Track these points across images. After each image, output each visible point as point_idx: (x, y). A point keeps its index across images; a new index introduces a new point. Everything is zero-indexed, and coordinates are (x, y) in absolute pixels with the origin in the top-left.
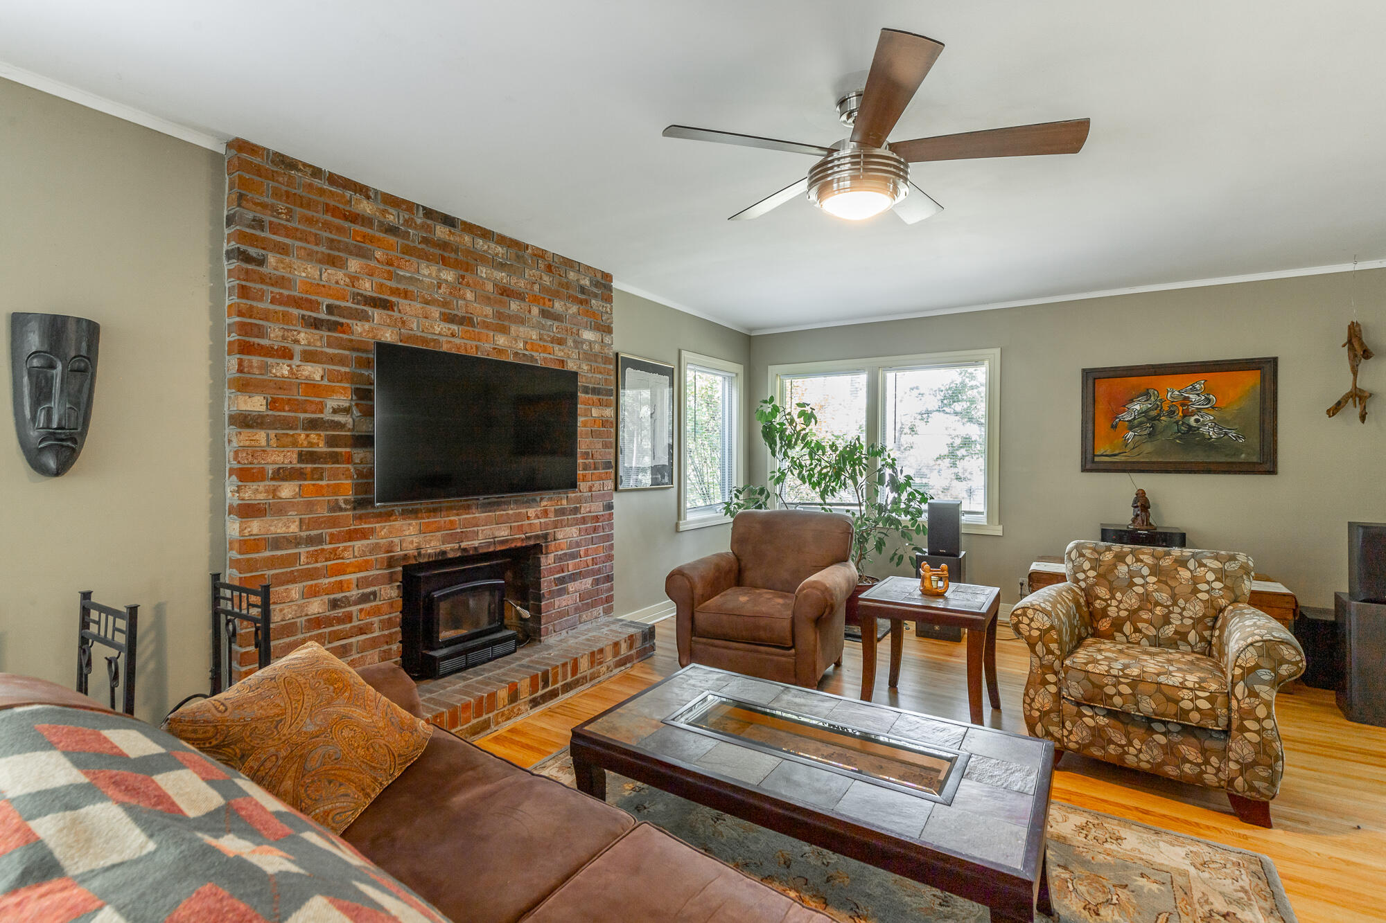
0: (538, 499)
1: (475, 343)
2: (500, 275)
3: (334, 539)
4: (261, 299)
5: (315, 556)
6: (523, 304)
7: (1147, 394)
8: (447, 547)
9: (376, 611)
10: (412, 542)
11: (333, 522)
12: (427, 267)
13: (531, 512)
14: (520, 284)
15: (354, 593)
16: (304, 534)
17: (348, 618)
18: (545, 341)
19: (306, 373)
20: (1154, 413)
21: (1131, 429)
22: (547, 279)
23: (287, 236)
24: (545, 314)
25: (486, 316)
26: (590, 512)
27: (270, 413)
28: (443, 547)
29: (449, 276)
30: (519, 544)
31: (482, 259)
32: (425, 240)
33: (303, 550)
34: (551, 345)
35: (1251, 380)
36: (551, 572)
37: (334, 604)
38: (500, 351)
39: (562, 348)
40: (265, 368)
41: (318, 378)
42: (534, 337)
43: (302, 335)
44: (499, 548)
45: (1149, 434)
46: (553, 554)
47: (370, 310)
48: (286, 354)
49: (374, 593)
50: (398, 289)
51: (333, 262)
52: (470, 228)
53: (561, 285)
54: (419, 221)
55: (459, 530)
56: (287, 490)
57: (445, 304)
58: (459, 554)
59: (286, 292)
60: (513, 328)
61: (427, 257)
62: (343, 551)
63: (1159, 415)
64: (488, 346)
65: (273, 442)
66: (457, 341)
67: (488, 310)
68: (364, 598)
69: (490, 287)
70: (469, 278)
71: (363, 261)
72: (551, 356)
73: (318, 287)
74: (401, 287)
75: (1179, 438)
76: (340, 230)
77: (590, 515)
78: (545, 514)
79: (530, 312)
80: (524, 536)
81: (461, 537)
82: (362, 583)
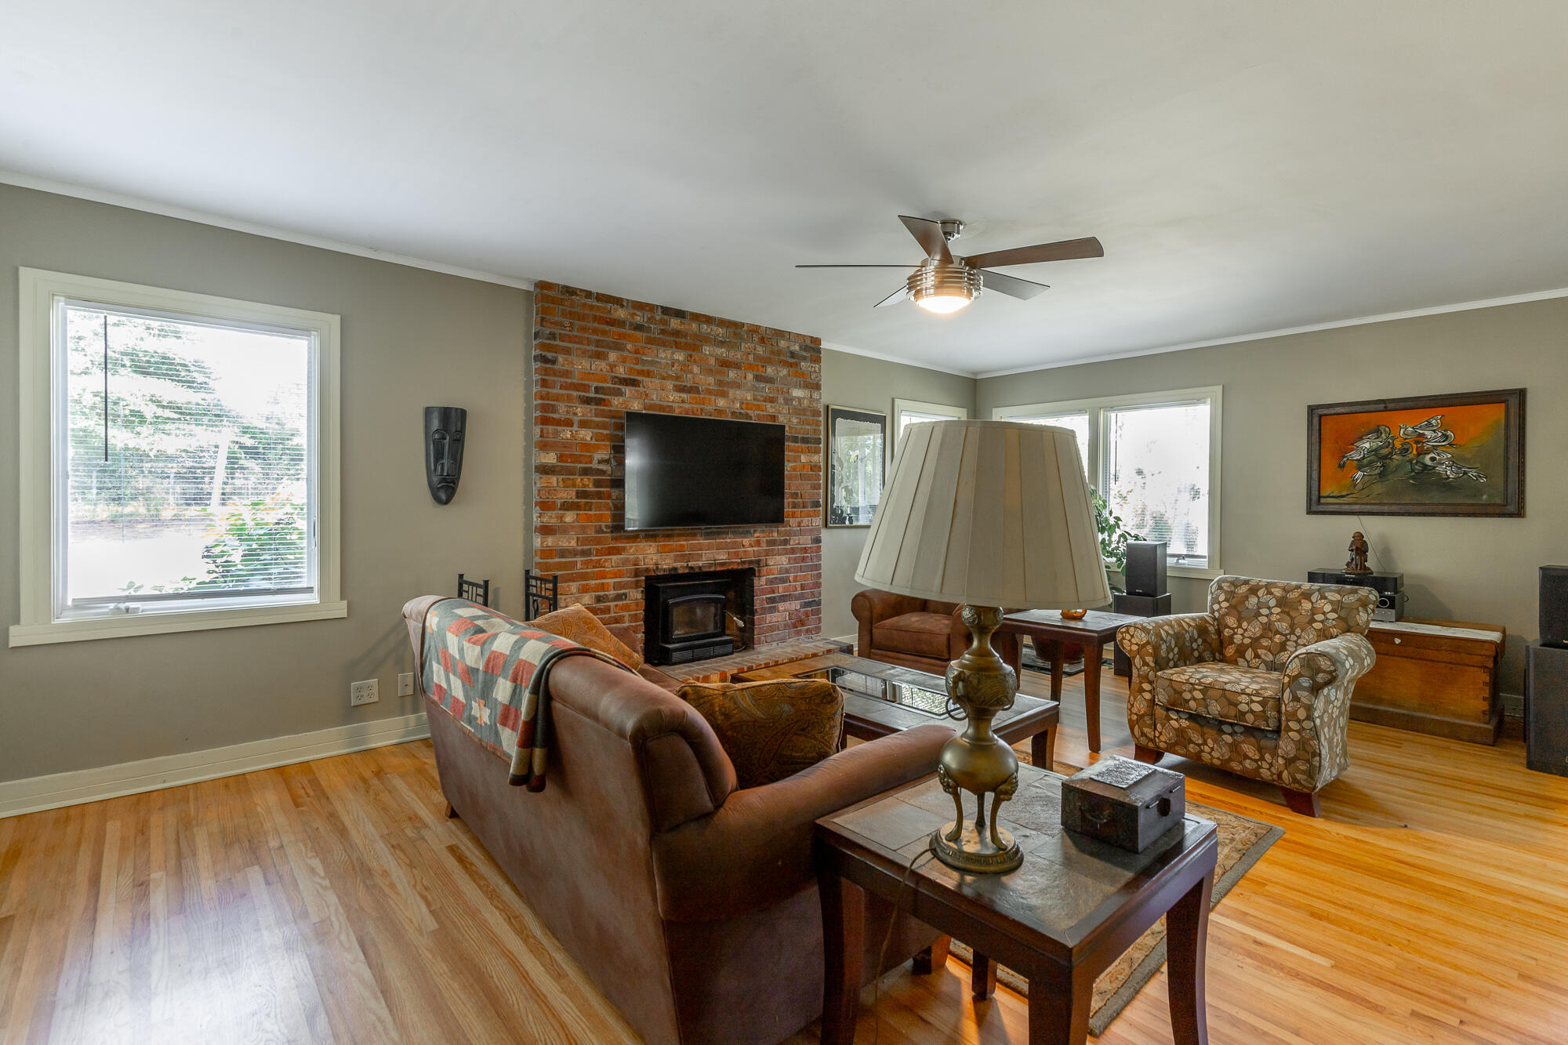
0: (752, 530)
1: (700, 406)
2: (721, 351)
3: (599, 553)
4: (554, 388)
5: (586, 564)
6: (739, 372)
7: (1377, 431)
8: (678, 565)
9: (626, 608)
10: (652, 559)
11: (598, 541)
12: (664, 351)
13: (746, 541)
14: (738, 356)
15: (612, 593)
16: (579, 548)
17: (608, 610)
18: (759, 400)
19: (581, 436)
20: (1385, 451)
21: (1359, 468)
22: (760, 350)
23: (570, 342)
24: (758, 378)
25: (709, 384)
26: (799, 544)
27: (559, 464)
28: (675, 565)
29: (680, 356)
30: (735, 567)
31: (706, 339)
32: (663, 332)
33: (579, 559)
34: (764, 404)
35: (1495, 414)
36: (763, 592)
37: (599, 599)
38: (720, 411)
39: (773, 405)
40: (556, 433)
41: (589, 439)
42: (749, 398)
43: (579, 409)
44: (719, 569)
45: (1379, 474)
46: (765, 578)
47: (623, 388)
48: (569, 423)
49: (625, 594)
50: (643, 370)
51: (599, 356)
52: (697, 317)
53: (772, 352)
54: (658, 318)
55: (687, 552)
56: (569, 517)
57: (677, 378)
58: (687, 571)
59: (569, 381)
60: (731, 392)
61: (664, 344)
62: (604, 562)
63: (1391, 453)
64: (710, 408)
65: (561, 484)
66: (686, 406)
67: (711, 380)
68: (619, 597)
69: (712, 361)
70: (696, 356)
71: (619, 353)
72: (765, 413)
73: (588, 375)
74: (645, 368)
75: (1413, 478)
76: (604, 333)
77: (799, 546)
78: (758, 543)
79: (745, 378)
80: (739, 560)
81: (689, 558)
82: (617, 586)
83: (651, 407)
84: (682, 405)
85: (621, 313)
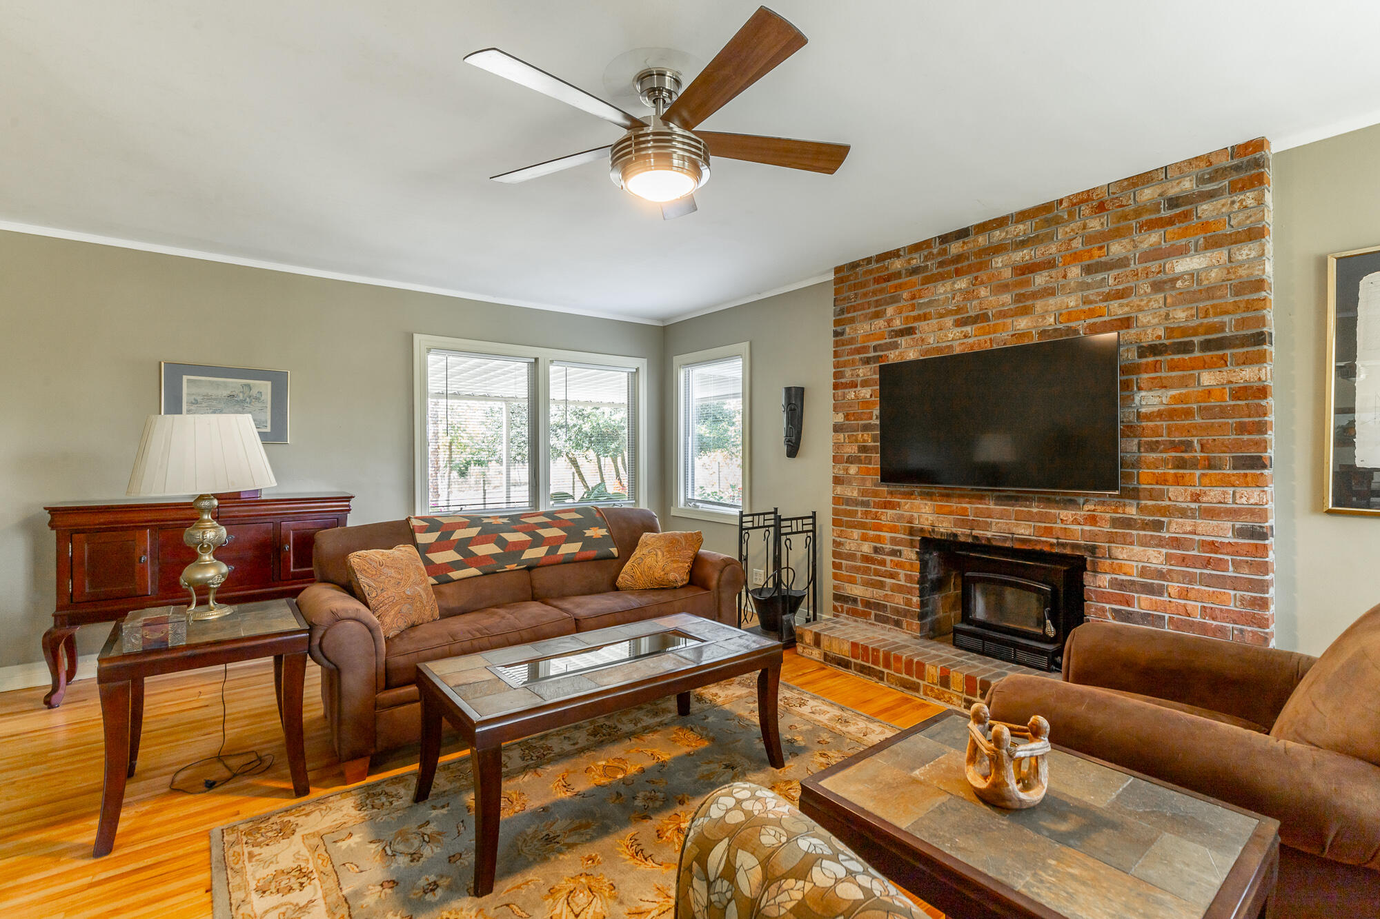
0: (1081, 500)
1: (988, 336)
2: (1023, 256)
3: (877, 505)
4: (842, 356)
5: (866, 514)
6: (1053, 272)
8: (959, 531)
10: (927, 519)
11: (876, 494)
12: (943, 285)
13: (1067, 514)
14: (1051, 250)
15: (888, 547)
16: (860, 499)
17: (883, 563)
18: (1091, 302)
19: (862, 395)
22: (1095, 225)
23: (855, 311)
24: (1088, 270)
25: (1003, 305)
26: (1196, 533)
27: (846, 422)
28: (954, 530)
29: (962, 284)
30: (1046, 549)
31: (997, 249)
32: (941, 264)
33: (859, 509)
34: (1105, 304)
36: (1104, 597)
37: (876, 550)
38: (1022, 335)
39: (1123, 301)
40: (844, 396)
41: (868, 397)
42: (1072, 304)
43: (861, 371)
46: (1108, 577)
47: (899, 340)
48: (853, 385)
49: (900, 551)
50: (919, 315)
51: (877, 315)
52: (983, 228)
53: (1122, 218)
54: (935, 251)
55: (971, 518)
56: (853, 469)
57: (959, 310)
58: (970, 540)
59: (853, 347)
60: (1040, 304)
61: (941, 277)
62: (881, 514)
64: (1005, 335)
65: (847, 440)
66: (970, 341)
67: (1006, 298)
68: (894, 553)
69: (1007, 273)
70: (983, 275)
71: (895, 306)
72: (1106, 318)
73: (868, 337)
74: (921, 312)
77: (1197, 538)
78: (1092, 520)
79: (1065, 277)
80: (1055, 541)
81: (972, 525)
82: (894, 541)
83: (927, 351)
84: (965, 341)
85: (897, 264)
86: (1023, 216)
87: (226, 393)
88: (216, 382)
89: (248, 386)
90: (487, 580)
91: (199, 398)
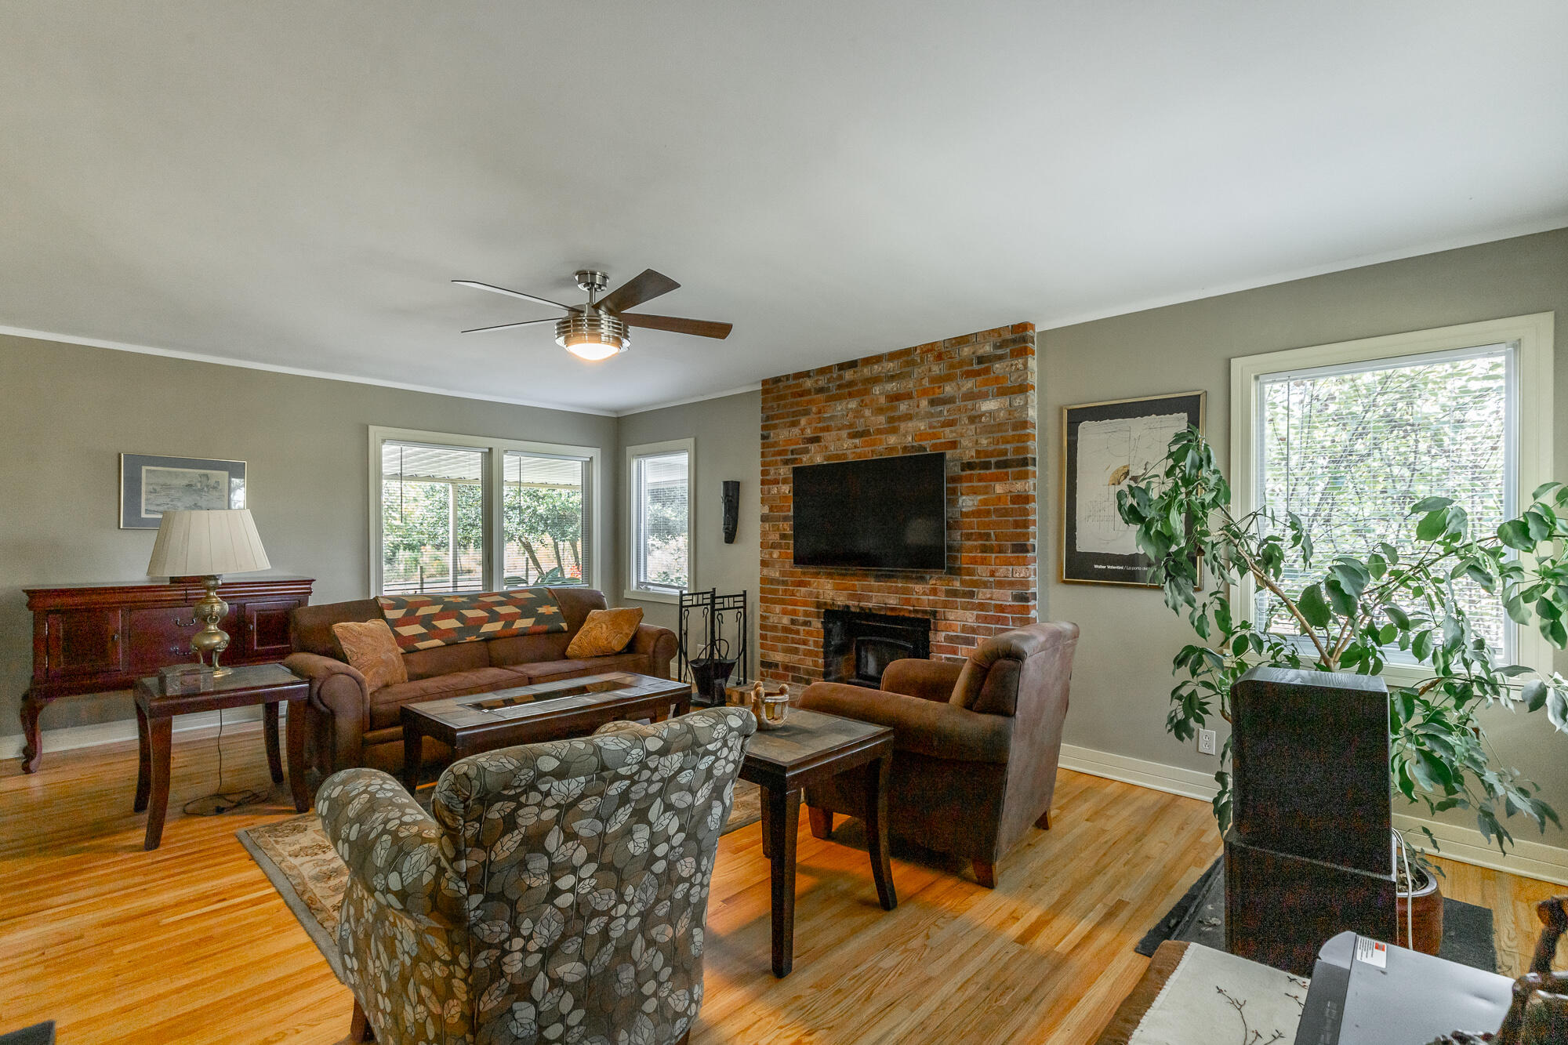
0: (928, 577)
1: (870, 448)
2: (892, 387)
3: (793, 584)
4: (768, 457)
5: (785, 591)
6: (911, 402)
8: (850, 603)
9: (809, 633)
10: (829, 595)
11: (792, 574)
12: (840, 404)
13: (919, 588)
14: (909, 385)
15: (801, 619)
16: (781, 578)
17: (797, 632)
18: (935, 427)
19: (782, 490)
22: (936, 369)
23: (777, 419)
24: (932, 403)
25: (880, 424)
26: (991, 599)
27: (771, 513)
28: (848, 603)
29: (853, 404)
30: (907, 615)
31: (876, 380)
32: (839, 387)
33: (780, 587)
34: (942, 429)
36: (941, 648)
37: (793, 622)
38: (892, 449)
39: (952, 428)
40: (769, 491)
41: (786, 492)
42: (922, 428)
43: (781, 470)
44: (889, 613)
46: (944, 634)
47: (809, 446)
48: (776, 482)
49: (810, 622)
50: (824, 427)
51: (794, 424)
52: (868, 361)
53: (952, 366)
54: (835, 376)
55: (859, 593)
56: (776, 554)
57: (851, 426)
58: (858, 610)
59: (776, 449)
60: (903, 426)
61: (839, 398)
62: (797, 591)
64: (881, 448)
65: (771, 529)
66: (859, 451)
67: (882, 419)
68: (806, 623)
69: (882, 400)
70: (867, 399)
71: (807, 417)
72: (943, 440)
73: (789, 441)
74: (825, 425)
76: (797, 404)
77: (993, 602)
78: (934, 592)
79: (918, 406)
80: (912, 608)
81: (860, 598)
82: (806, 613)
83: (828, 458)
84: (856, 450)
85: (809, 383)
86: (893, 356)
87: (186, 482)
88: (175, 472)
89: (206, 476)
90: (449, 650)
91: (158, 488)
